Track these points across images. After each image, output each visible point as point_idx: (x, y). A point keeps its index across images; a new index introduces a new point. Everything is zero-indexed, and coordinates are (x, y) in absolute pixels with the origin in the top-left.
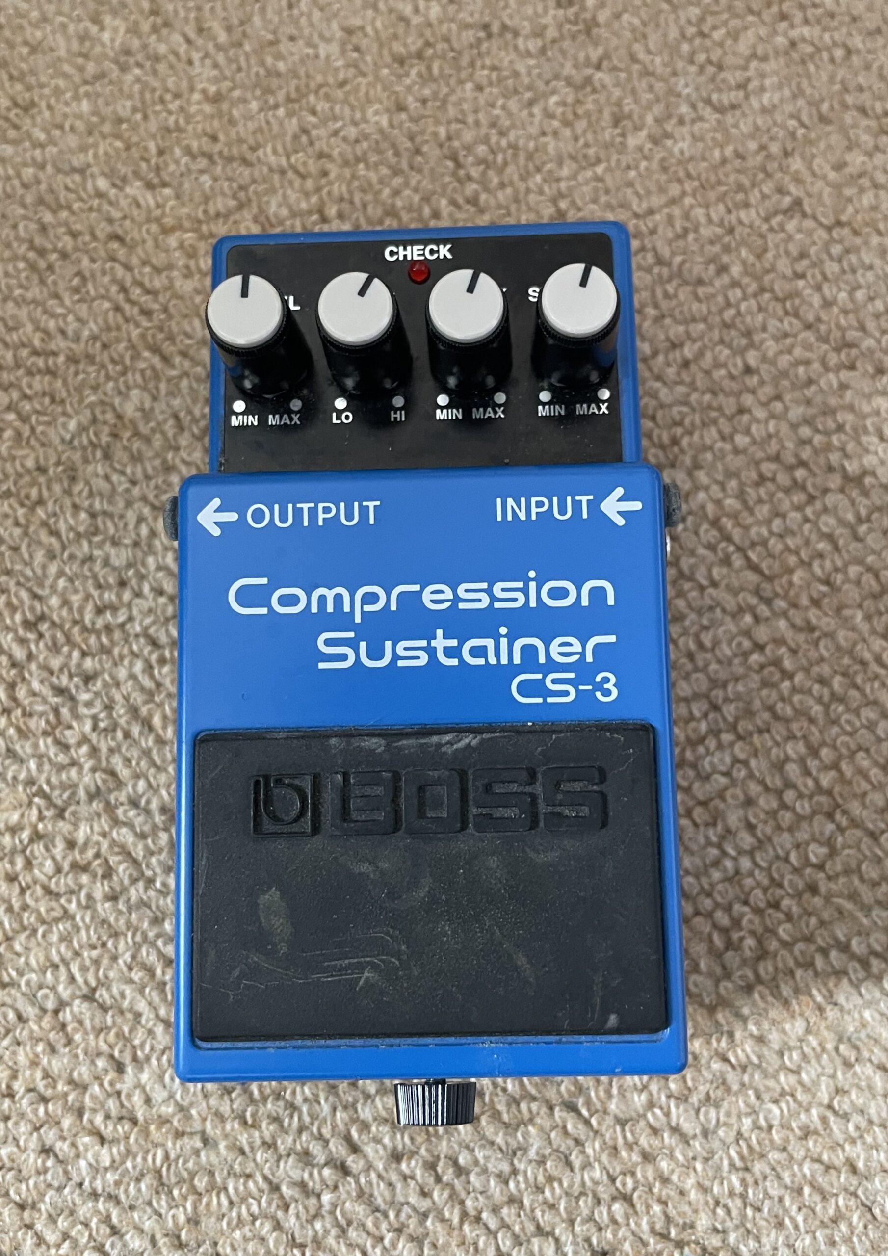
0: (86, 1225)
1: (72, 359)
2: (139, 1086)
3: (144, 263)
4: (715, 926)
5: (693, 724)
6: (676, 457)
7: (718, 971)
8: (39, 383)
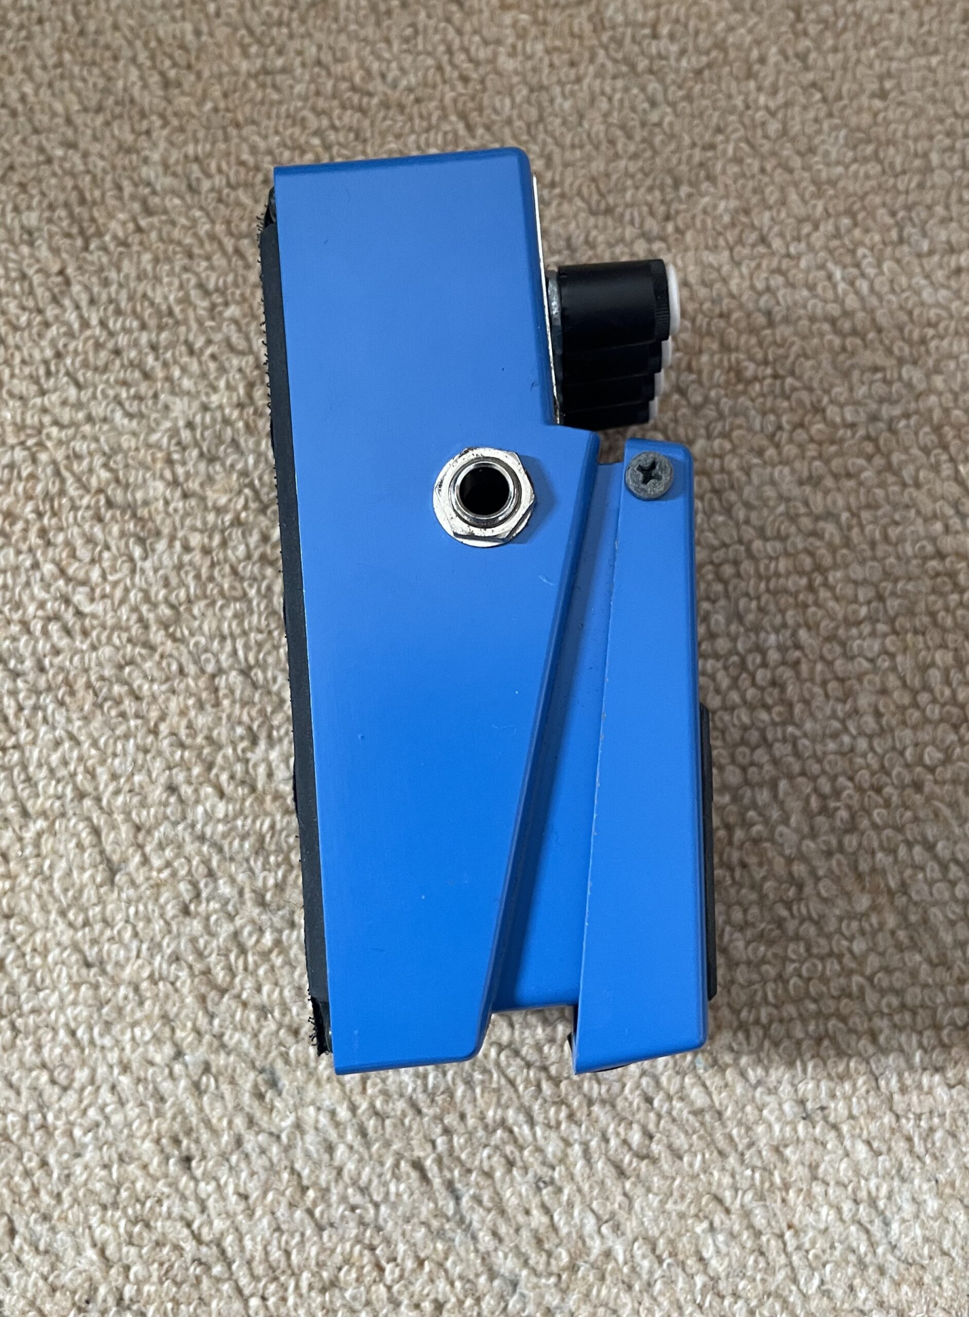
0: (189, 860)
1: (385, 104)
2: (266, 760)
3: (476, 32)
4: (816, 790)
5: (855, 606)
6: (920, 357)
7: (806, 830)
8: (350, 118)
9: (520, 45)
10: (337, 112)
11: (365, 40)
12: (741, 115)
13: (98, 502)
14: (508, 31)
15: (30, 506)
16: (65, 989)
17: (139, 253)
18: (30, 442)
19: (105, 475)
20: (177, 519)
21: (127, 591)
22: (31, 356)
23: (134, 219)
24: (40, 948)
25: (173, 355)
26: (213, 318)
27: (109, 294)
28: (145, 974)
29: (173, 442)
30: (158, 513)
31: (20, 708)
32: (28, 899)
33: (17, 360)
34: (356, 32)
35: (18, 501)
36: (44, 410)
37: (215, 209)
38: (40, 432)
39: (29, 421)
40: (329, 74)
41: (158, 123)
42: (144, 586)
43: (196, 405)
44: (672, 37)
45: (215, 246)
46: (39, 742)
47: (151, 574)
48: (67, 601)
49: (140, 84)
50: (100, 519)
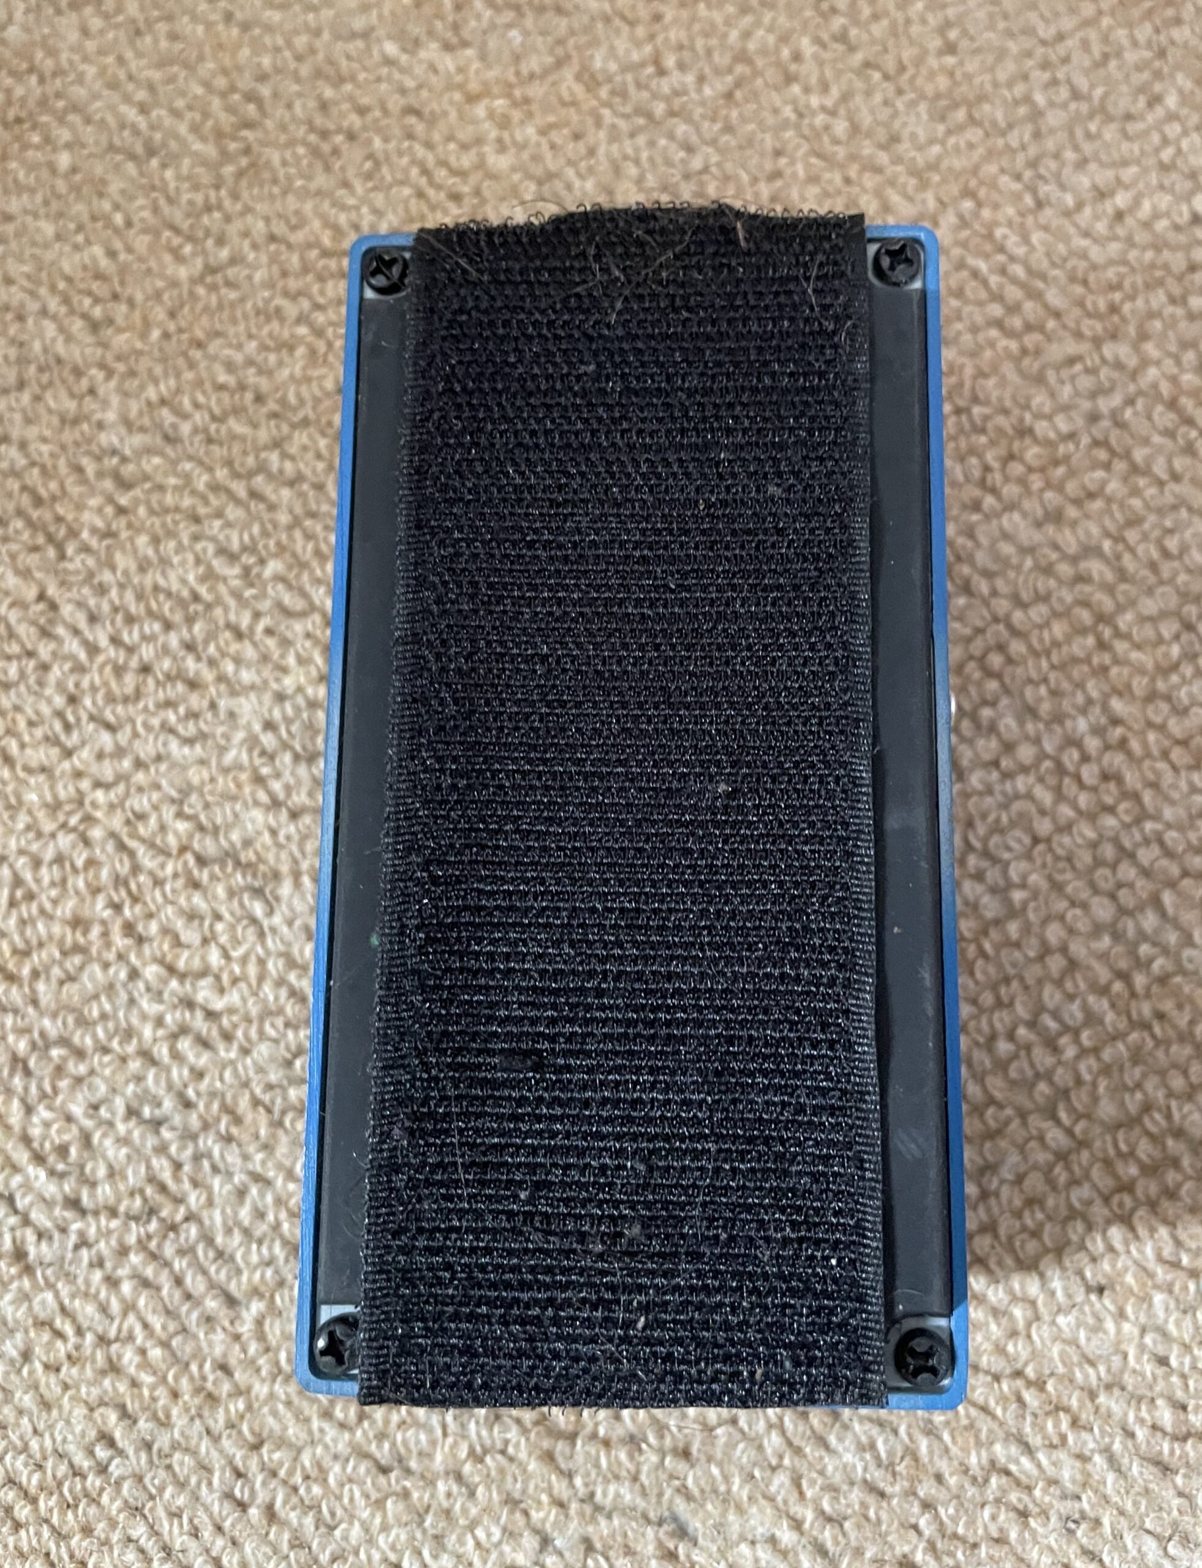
9: (506, 135)
10: (315, 288)
11: (319, 193)
12: (797, 127)
13: (185, 863)
14: (487, 125)
15: (100, 902)
16: (365, 1514)
17: (131, 539)
18: (73, 821)
19: (182, 826)
20: (294, 848)
21: (262, 962)
22: (37, 713)
23: (110, 500)
24: (314, 1473)
25: (218, 648)
26: (252, 585)
27: (111, 602)
28: (463, 1453)
29: (256, 753)
30: (268, 849)
31: (178, 1166)
32: (275, 1413)
33: (22, 725)
34: (303, 187)
35: (83, 900)
36: (78, 775)
37: (207, 453)
38: (81, 803)
39: (62, 794)
40: (290, 246)
41: (100, 375)
42: (281, 948)
43: (267, 698)
44: (682, 66)
45: (224, 497)
46: (217, 1200)
47: (285, 929)
48: (189, 1004)
49: (60, 340)
50: (196, 885)
